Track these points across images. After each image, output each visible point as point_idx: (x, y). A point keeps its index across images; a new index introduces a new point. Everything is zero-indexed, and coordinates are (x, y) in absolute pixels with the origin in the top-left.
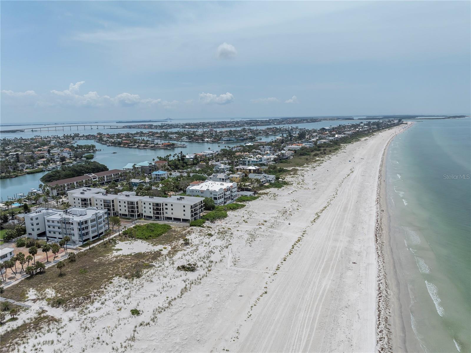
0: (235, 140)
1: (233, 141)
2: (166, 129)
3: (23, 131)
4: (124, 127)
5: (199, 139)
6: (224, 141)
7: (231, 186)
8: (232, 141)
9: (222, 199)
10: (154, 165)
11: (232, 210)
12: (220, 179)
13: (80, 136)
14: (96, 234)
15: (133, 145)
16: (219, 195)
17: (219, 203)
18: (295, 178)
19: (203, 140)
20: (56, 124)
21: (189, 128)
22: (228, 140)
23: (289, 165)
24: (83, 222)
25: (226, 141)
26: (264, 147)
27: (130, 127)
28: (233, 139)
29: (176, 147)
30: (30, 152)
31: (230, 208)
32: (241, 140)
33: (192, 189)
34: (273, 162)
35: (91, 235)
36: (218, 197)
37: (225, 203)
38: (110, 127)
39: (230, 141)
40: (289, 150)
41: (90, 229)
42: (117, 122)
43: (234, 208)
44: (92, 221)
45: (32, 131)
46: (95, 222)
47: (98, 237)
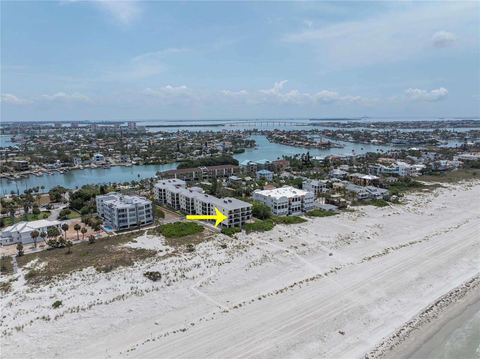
0: (408, 143)
1: (405, 144)
2: (349, 127)
3: (224, 125)
4: (309, 125)
5: (365, 139)
6: (393, 143)
7: (303, 196)
8: (403, 144)
9: (286, 210)
10: (272, 164)
11: (286, 223)
12: (313, 186)
13: (258, 131)
14: (135, 223)
15: (291, 143)
16: (279, 204)
17: (279, 213)
18: (421, 197)
19: (369, 141)
20: (257, 120)
21: (374, 128)
22: (399, 142)
23: (438, 178)
24: (120, 210)
25: (395, 143)
26: (426, 153)
27: (314, 125)
28: (405, 141)
29: (332, 147)
30: (199, 143)
31: (284, 221)
32: (415, 143)
33: (257, 193)
34: (419, 174)
35: (129, 223)
36: (278, 206)
37: (290, 214)
38: (296, 124)
39: (400, 143)
40: (459, 160)
41: (128, 218)
42: (310, 120)
43: (289, 222)
44: (131, 210)
45: (231, 125)
46: (134, 212)
47: (137, 226)
